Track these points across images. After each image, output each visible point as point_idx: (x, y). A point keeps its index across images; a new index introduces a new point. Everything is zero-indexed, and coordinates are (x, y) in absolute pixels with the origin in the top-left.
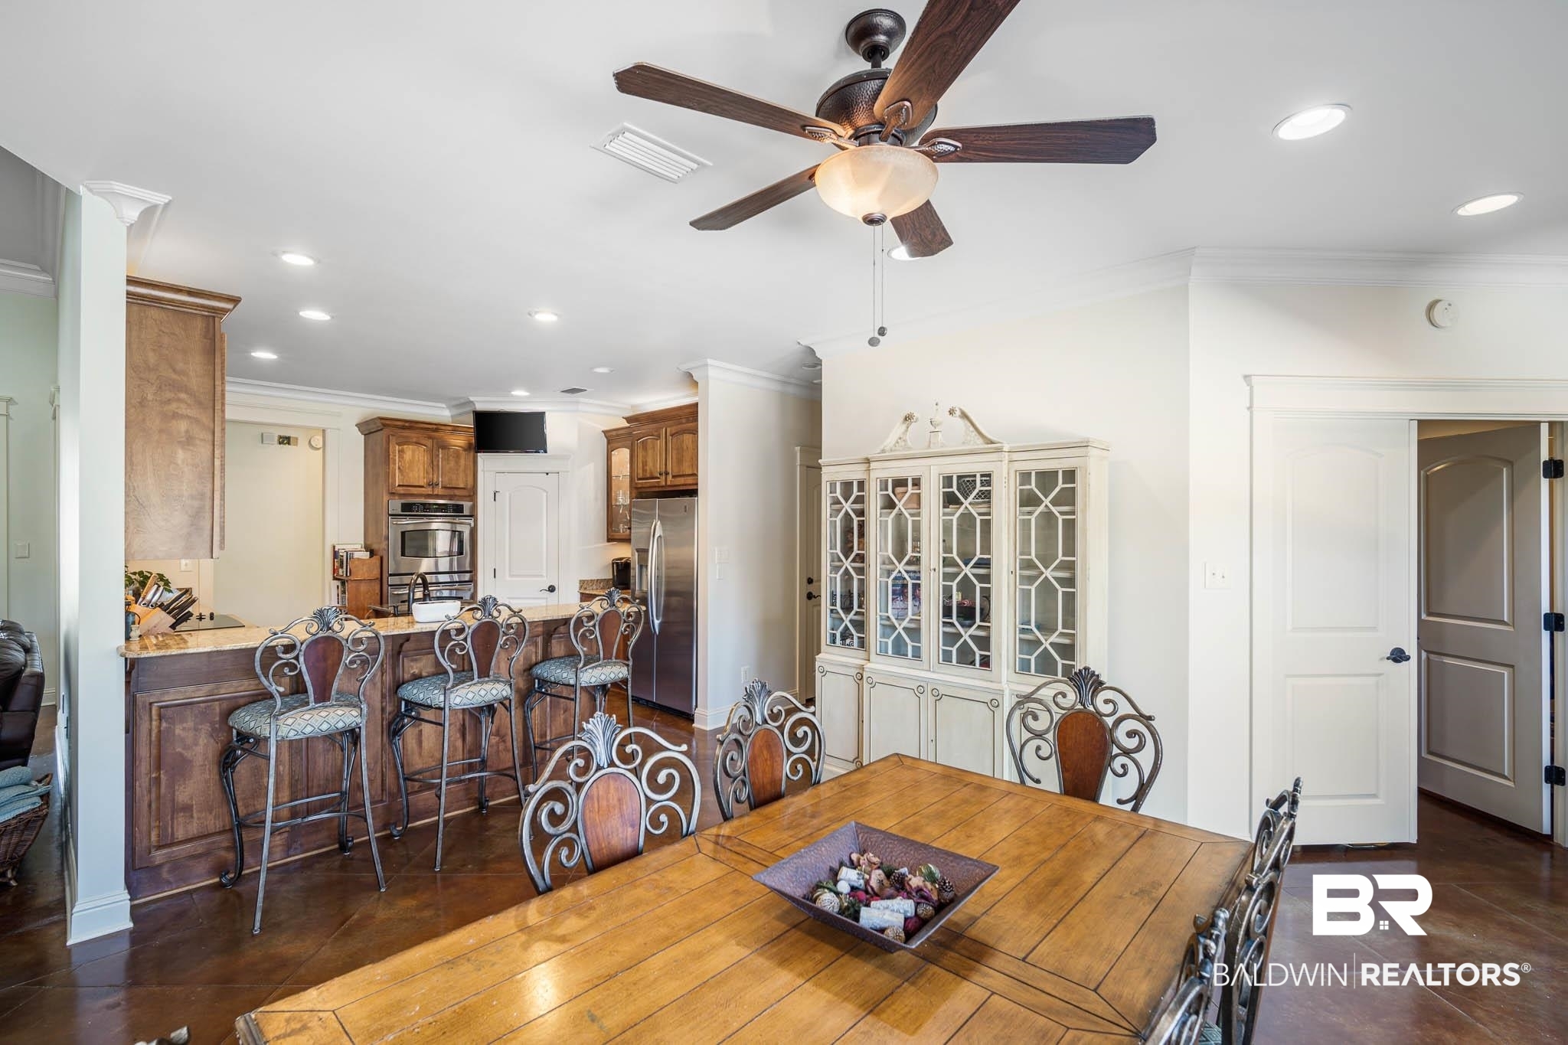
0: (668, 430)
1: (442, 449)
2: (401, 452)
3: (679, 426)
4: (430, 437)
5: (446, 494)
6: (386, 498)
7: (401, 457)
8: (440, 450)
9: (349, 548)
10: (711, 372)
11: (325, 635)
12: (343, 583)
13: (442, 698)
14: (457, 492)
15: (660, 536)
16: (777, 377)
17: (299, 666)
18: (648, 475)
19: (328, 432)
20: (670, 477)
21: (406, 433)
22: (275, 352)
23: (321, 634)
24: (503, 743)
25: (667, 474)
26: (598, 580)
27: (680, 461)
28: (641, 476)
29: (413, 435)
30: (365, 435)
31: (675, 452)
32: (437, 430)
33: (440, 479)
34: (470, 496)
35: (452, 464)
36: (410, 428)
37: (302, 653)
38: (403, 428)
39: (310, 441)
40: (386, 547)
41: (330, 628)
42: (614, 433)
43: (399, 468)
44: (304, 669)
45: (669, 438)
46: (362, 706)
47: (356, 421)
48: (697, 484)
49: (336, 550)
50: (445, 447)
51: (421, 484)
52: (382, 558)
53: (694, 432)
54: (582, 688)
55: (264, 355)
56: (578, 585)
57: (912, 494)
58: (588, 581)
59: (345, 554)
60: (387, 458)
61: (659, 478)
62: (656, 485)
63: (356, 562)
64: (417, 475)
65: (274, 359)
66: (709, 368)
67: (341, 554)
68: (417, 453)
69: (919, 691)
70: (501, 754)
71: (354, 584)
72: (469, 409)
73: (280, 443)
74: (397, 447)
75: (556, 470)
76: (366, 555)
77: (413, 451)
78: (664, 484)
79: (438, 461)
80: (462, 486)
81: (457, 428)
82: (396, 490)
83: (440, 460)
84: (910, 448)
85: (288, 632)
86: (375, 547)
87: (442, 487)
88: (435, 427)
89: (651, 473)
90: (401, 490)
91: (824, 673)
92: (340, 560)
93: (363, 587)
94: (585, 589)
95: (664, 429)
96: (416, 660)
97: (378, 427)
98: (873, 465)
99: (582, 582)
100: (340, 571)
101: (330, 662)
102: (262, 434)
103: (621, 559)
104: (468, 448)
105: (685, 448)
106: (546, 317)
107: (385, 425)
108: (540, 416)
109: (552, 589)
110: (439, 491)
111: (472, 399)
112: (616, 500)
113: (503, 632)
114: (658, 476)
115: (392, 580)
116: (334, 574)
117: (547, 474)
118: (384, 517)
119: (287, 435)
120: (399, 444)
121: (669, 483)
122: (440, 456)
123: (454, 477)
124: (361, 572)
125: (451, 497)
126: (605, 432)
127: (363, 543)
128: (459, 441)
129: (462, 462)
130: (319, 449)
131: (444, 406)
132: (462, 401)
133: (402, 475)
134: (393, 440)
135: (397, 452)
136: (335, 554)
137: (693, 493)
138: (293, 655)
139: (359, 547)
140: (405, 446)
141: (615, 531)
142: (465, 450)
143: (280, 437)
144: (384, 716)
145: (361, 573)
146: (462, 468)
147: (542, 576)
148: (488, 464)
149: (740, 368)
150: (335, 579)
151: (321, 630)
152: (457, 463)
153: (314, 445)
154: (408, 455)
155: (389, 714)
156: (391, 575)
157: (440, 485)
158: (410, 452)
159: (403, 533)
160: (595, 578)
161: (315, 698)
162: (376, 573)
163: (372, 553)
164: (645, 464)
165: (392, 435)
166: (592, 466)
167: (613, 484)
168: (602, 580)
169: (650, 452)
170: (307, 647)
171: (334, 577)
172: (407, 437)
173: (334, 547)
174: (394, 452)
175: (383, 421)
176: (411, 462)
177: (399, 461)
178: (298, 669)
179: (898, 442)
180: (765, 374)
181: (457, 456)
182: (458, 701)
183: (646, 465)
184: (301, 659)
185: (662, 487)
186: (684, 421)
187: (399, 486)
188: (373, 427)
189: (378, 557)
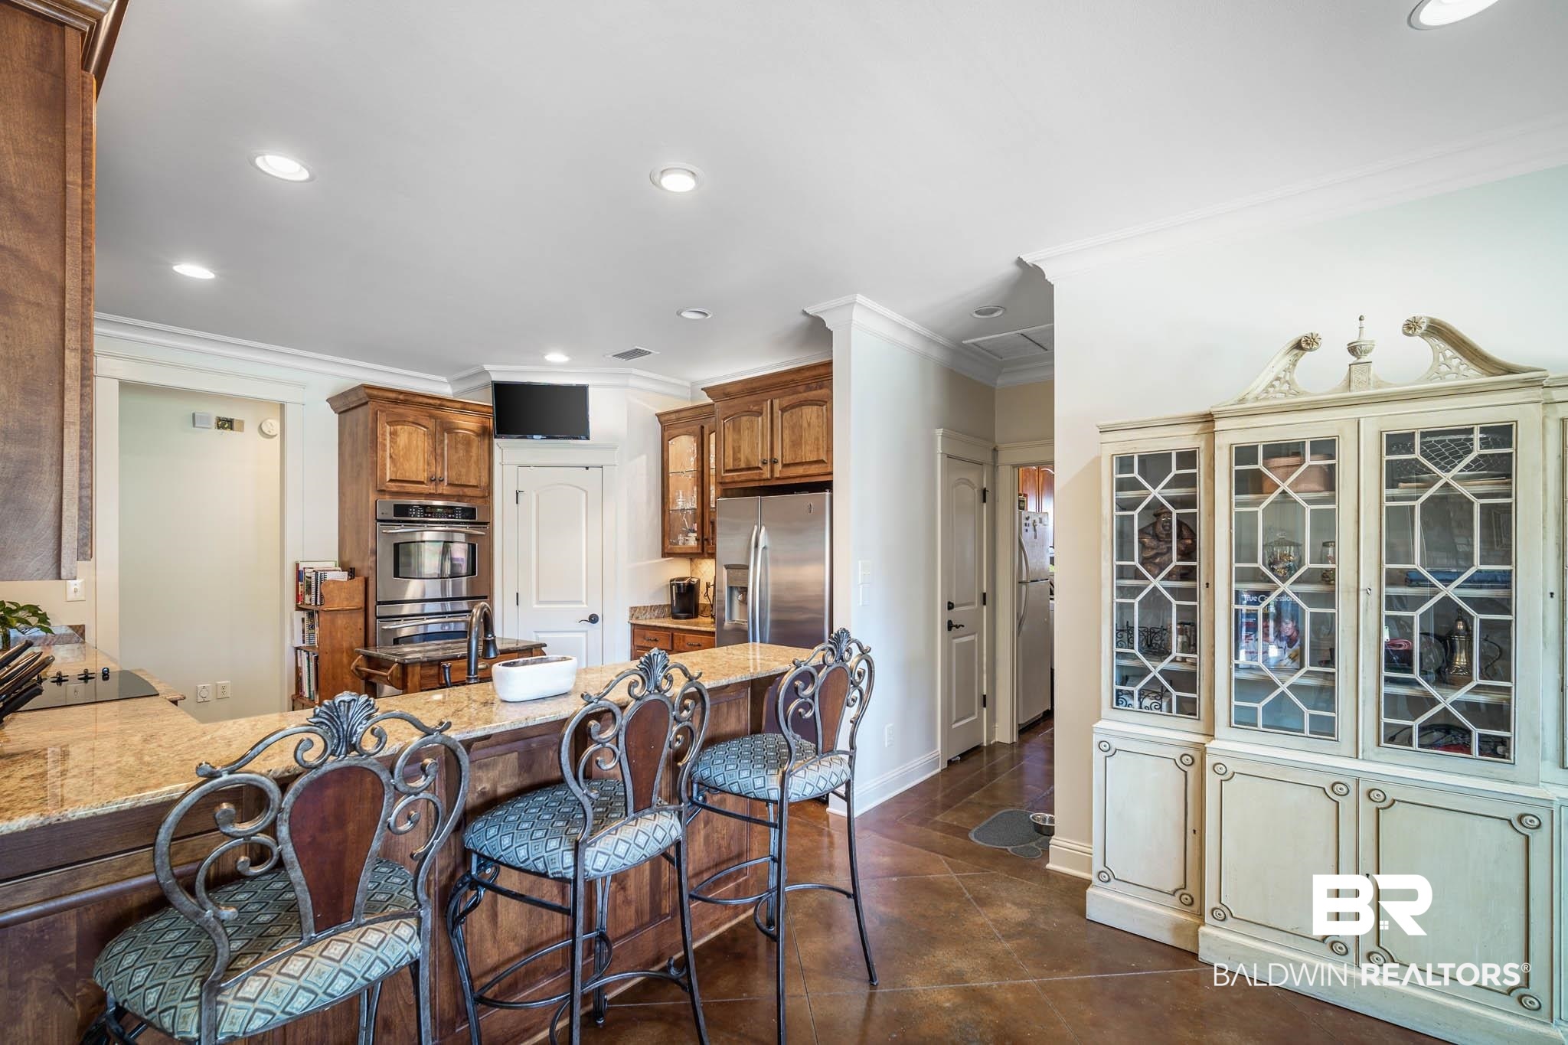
0: (776, 402)
1: (448, 433)
2: (394, 434)
3: (795, 396)
4: (431, 416)
5: (455, 494)
6: (372, 498)
7: (393, 441)
8: (446, 434)
9: (318, 566)
10: (857, 315)
11: (345, 763)
12: (311, 615)
13: (569, 859)
14: (468, 491)
15: (765, 548)
16: (925, 332)
17: (276, 850)
18: (743, 465)
19: (289, 409)
20: (778, 467)
21: (401, 409)
22: (212, 267)
23: (332, 764)
24: (622, 892)
25: (774, 462)
26: (652, 606)
27: (796, 444)
28: (730, 466)
29: (410, 413)
30: (340, 413)
31: (786, 432)
32: (440, 407)
33: (446, 473)
34: (483, 497)
35: (461, 453)
36: (404, 402)
37: (286, 816)
38: (396, 402)
39: (260, 427)
40: (373, 565)
41: (353, 747)
42: (673, 416)
43: (391, 457)
44: (289, 852)
45: (778, 413)
46: (422, 913)
47: (329, 395)
48: (831, 473)
49: (301, 568)
50: (449, 428)
51: (421, 478)
52: (366, 581)
53: (826, 402)
54: (790, 804)
55: (193, 271)
56: (627, 614)
57: (1310, 466)
58: (640, 608)
59: (313, 575)
60: (374, 443)
61: (760, 469)
62: (757, 478)
63: (331, 586)
64: (414, 468)
65: (209, 280)
66: (855, 307)
67: (307, 575)
68: (415, 435)
69: (1335, 791)
70: (619, 912)
71: (328, 617)
72: (483, 381)
73: (219, 428)
74: (388, 427)
75: (600, 463)
76: (343, 576)
77: (410, 434)
78: (768, 476)
79: (443, 449)
80: (473, 482)
81: (467, 406)
82: (387, 487)
83: (446, 449)
84: (1298, 394)
85: (247, 767)
86: (356, 564)
87: (449, 484)
88: (439, 402)
89: (748, 461)
90: (394, 487)
91: (1110, 752)
92: (305, 583)
93: (341, 621)
94: (637, 618)
95: (769, 402)
96: (486, 765)
97: (360, 399)
98: (1219, 425)
99: (633, 609)
100: (307, 598)
101: (351, 827)
102: (194, 415)
103: (683, 579)
104: (485, 433)
105: (805, 425)
106: (678, 183)
107: (371, 396)
108: (582, 391)
109: (593, 619)
110: (444, 489)
111: (487, 367)
112: (674, 502)
113: (675, 718)
114: (760, 465)
115: (382, 610)
116: (297, 602)
117: (587, 468)
118: (371, 523)
119: (229, 417)
120: (390, 423)
121: (777, 475)
122: (446, 442)
123: (464, 471)
124: (337, 600)
125: (460, 498)
126: (658, 415)
127: (337, 560)
128: (468, 424)
129: (474, 451)
130: (272, 437)
131: (444, 379)
132: (473, 371)
133: (395, 466)
134: (382, 418)
135: (388, 435)
136: (299, 575)
137: (827, 486)
138: (260, 822)
139: (332, 565)
140: (399, 427)
141: (671, 544)
142: (478, 435)
143: (219, 419)
144: (432, 878)
145: (337, 602)
146: (474, 459)
147: (580, 602)
148: (509, 452)
149: (888, 313)
150: (298, 608)
151: (333, 753)
152: (468, 451)
153: (266, 432)
154: (402, 439)
155: (441, 873)
156: (379, 603)
157: (446, 481)
158: (406, 435)
159: (396, 546)
160: (648, 604)
161: (316, 920)
162: (358, 601)
163: (352, 573)
164: (737, 450)
165: (382, 411)
166: (644, 457)
167: (671, 481)
168: (657, 607)
169: (746, 433)
170: (298, 798)
171: (297, 606)
172: (400, 415)
173: (298, 565)
174: (384, 434)
175: (367, 391)
176: (408, 448)
177: (391, 447)
178: (275, 858)
179: (1273, 386)
180: (912, 325)
181: (468, 443)
182: (601, 862)
183: (739, 452)
184: (284, 831)
185: (768, 479)
186: (801, 388)
187: (391, 480)
188: (353, 400)
189: (361, 579)
